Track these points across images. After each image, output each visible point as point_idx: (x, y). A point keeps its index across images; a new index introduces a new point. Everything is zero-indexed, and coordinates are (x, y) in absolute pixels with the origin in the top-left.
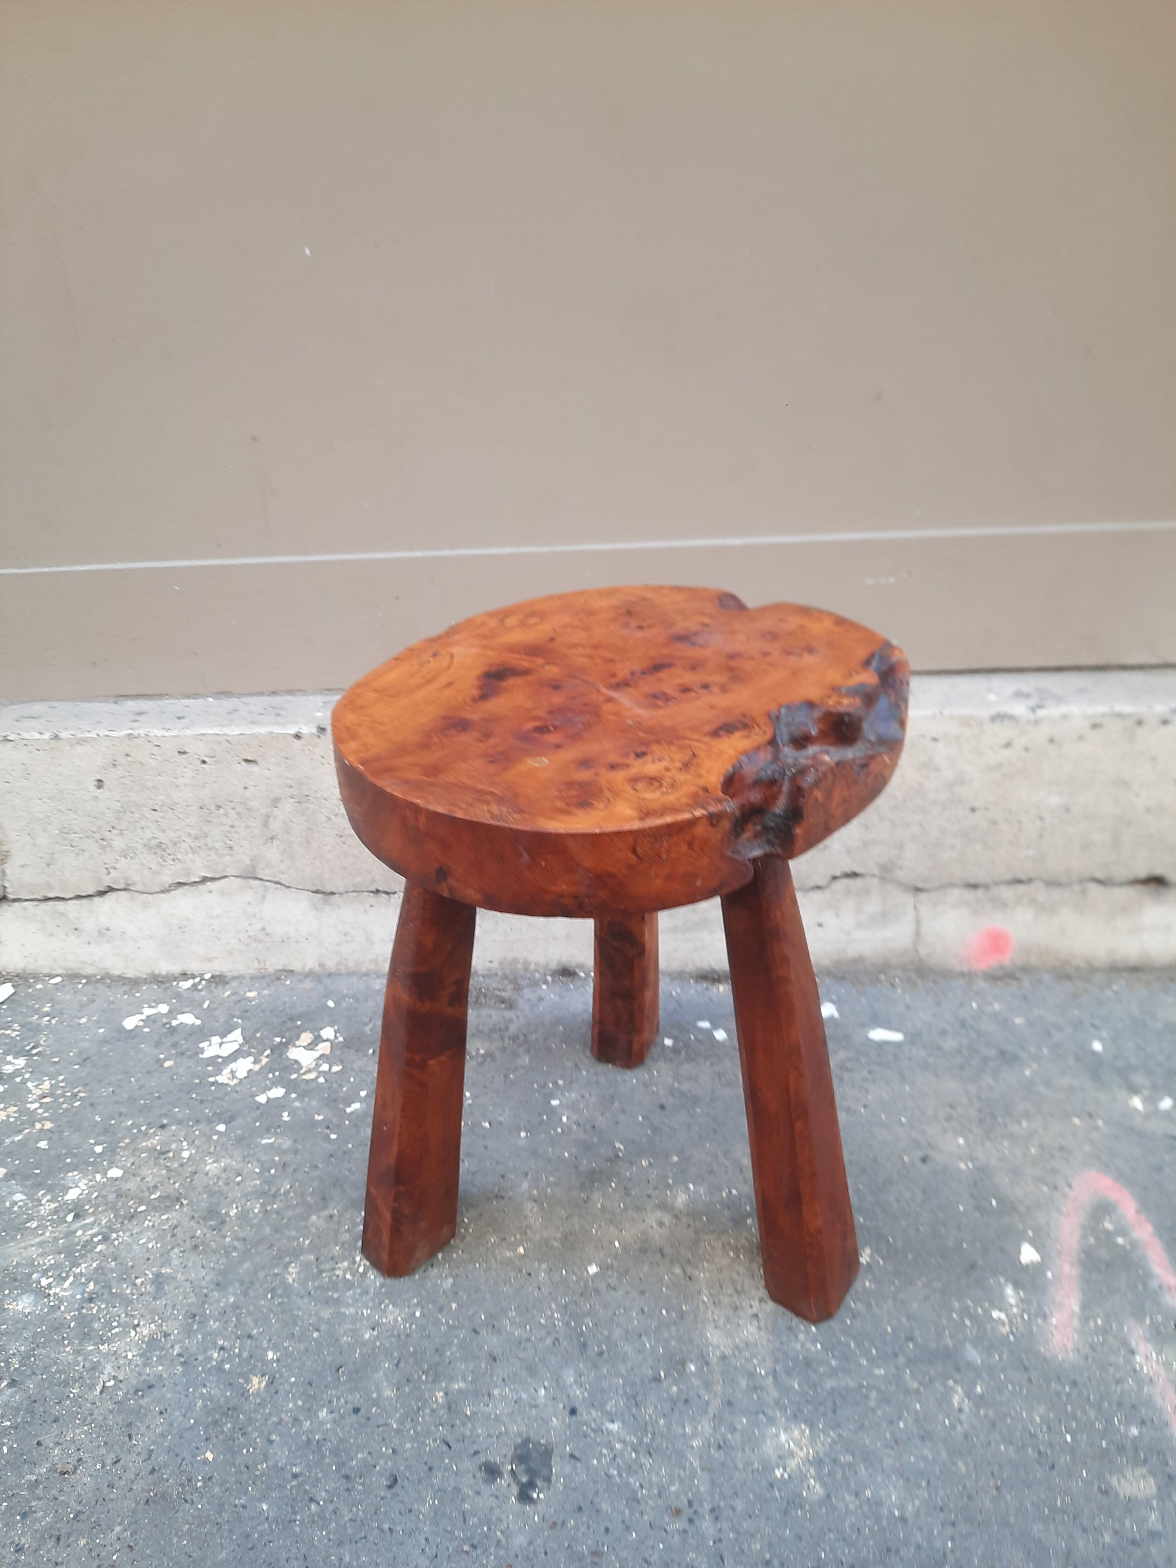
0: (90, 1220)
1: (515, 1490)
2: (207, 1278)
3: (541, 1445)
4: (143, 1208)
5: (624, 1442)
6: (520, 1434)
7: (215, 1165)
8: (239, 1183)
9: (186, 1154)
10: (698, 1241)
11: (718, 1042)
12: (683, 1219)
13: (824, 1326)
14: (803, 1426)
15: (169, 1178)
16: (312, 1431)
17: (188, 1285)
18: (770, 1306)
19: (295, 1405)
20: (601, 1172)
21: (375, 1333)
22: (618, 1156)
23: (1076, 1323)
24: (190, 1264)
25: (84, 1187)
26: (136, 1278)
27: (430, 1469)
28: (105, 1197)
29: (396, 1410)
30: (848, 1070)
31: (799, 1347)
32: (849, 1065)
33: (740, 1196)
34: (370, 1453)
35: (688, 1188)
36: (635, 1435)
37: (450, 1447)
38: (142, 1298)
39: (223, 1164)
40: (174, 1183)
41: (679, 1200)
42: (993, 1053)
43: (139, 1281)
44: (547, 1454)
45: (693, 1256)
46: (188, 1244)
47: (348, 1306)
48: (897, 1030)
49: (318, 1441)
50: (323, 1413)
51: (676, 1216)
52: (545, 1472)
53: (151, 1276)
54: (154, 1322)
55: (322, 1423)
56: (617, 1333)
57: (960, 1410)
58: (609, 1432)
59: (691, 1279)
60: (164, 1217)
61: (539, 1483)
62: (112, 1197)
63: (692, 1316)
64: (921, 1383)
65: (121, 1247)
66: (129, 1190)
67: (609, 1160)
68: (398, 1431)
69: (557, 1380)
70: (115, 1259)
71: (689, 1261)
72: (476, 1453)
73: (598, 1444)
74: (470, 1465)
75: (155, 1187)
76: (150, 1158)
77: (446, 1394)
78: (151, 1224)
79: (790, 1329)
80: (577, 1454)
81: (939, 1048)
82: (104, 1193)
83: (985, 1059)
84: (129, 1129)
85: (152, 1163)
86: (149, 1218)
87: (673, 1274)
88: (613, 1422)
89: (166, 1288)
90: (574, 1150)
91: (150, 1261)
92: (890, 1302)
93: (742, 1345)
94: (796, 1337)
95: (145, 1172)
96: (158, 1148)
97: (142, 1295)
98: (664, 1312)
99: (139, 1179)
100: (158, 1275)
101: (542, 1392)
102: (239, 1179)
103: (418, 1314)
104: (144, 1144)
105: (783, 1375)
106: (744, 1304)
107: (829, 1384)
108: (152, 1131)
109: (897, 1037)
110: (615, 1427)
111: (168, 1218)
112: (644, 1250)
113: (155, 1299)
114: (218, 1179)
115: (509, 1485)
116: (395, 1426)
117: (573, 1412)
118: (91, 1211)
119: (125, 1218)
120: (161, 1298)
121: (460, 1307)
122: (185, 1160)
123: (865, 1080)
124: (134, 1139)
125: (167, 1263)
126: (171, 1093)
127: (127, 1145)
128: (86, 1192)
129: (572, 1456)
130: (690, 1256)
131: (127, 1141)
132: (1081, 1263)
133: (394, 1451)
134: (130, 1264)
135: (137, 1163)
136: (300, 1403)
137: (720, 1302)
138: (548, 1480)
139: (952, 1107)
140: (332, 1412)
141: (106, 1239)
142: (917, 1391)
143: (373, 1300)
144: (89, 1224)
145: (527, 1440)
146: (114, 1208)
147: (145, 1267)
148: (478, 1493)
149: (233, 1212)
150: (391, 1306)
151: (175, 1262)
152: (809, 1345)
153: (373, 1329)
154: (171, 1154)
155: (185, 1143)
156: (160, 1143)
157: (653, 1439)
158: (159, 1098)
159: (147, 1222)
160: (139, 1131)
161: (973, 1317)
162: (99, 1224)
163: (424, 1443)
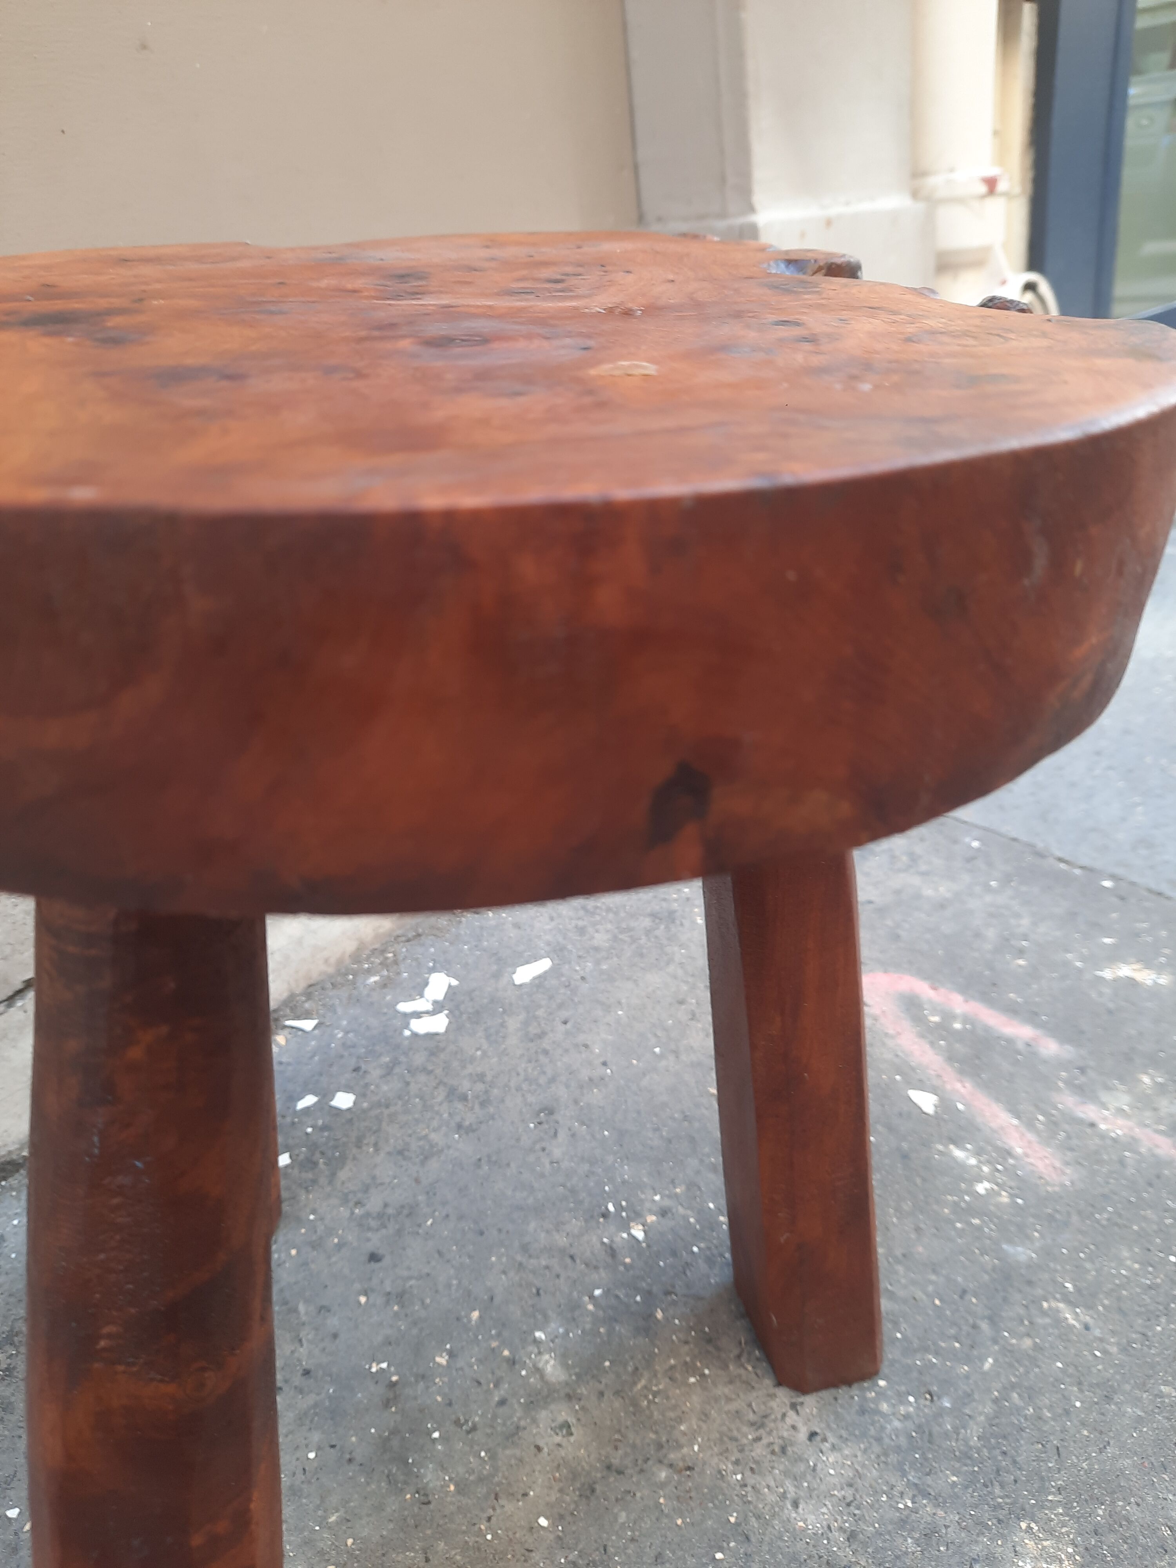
10: (635, 1403)
11: (349, 1110)
12: (583, 1390)
13: (885, 1369)
14: (1023, 1525)
18: (810, 1403)
20: (394, 1432)
22: (393, 1385)
23: (1030, 1136)
30: (541, 1035)
31: (897, 1424)
32: (533, 1030)
33: (607, 1293)
35: (536, 1341)
41: (549, 1369)
42: (647, 922)
45: (656, 1432)
48: (536, 958)
51: (569, 1397)
57: (1087, 1327)
59: (689, 1468)
63: (753, 1522)
64: (1028, 1335)
67: (387, 1404)
71: (660, 1446)
79: (862, 1411)
81: (597, 949)
83: (648, 932)
87: (663, 1485)
90: (316, 1437)
92: (900, 1269)
93: (849, 1493)
94: (878, 1412)
98: (719, 1556)
105: (929, 1480)
106: (785, 1434)
107: (973, 1434)
109: (544, 965)
112: (589, 1491)
123: (567, 1033)
130: (653, 1436)
132: (961, 1072)
137: (757, 1462)
139: (681, 1002)
142: (1036, 1347)
152: (902, 1410)
161: (971, 1211)
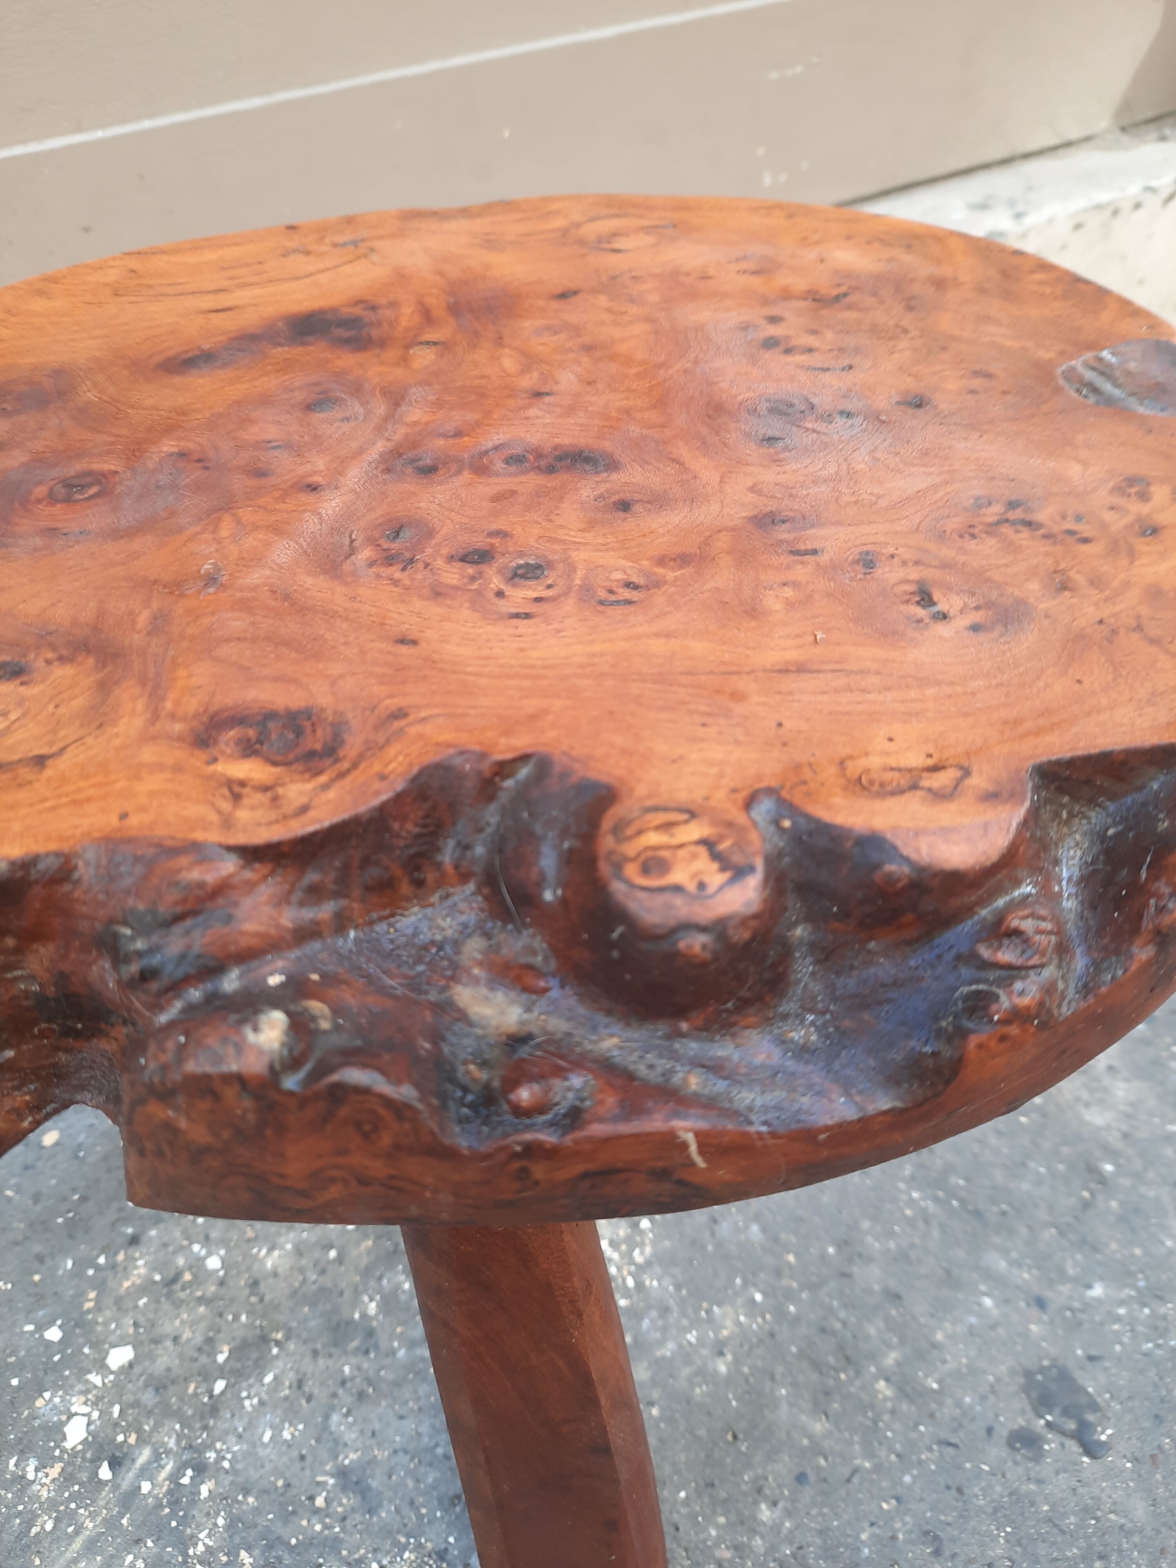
0: (145, 1455)
1: (1073, 1446)
2: (424, 1429)
3: (1049, 1368)
4: (219, 1386)
5: (1122, 1303)
6: (1012, 1372)
7: (276, 1253)
8: (340, 1260)
9: (214, 1263)
15: (221, 1315)
16: (772, 1549)
17: (403, 1458)
19: (718, 1527)
21: (729, 1357)
24: (377, 1426)
25: (86, 1409)
26: (311, 1498)
27: (960, 1490)
28: (136, 1404)
29: (850, 1443)
34: (872, 1524)
36: (1126, 1286)
37: (955, 1446)
38: (349, 1523)
39: (289, 1246)
40: (236, 1318)
43: (320, 1502)
44: (1064, 1376)
46: (346, 1398)
47: (661, 1343)
49: (794, 1555)
50: (765, 1513)
52: (1084, 1401)
53: (331, 1481)
54: (404, 1548)
55: (776, 1528)
56: (999, 1177)
58: (1098, 1300)
60: (269, 1378)
61: (1090, 1417)
62: (149, 1398)
65: (239, 1466)
66: (169, 1370)
68: (877, 1468)
69: (988, 1275)
70: (246, 1492)
72: (989, 1431)
73: (1102, 1324)
74: (997, 1451)
75: (209, 1341)
76: (157, 1301)
77: (887, 1380)
78: (255, 1401)
80: (1094, 1353)
82: (129, 1398)
84: (78, 1272)
85: (166, 1306)
86: (244, 1394)
88: (1089, 1287)
89: (374, 1484)
91: (309, 1459)
93: (1129, 1110)
95: (169, 1326)
96: (158, 1278)
97: (344, 1519)
99: (169, 1343)
100: (342, 1474)
101: (988, 1302)
102: (333, 1254)
103: (758, 1297)
104: (126, 1284)
108: (121, 1257)
110: (1097, 1291)
111: (276, 1378)
113: (371, 1511)
114: (302, 1270)
115: (1063, 1445)
116: (867, 1465)
117: (1041, 1303)
118: (132, 1440)
119: (202, 1418)
120: (380, 1505)
121: (797, 1255)
122: (221, 1273)
124: (100, 1285)
125: (337, 1446)
126: (97, 1181)
127: (97, 1300)
128: (95, 1415)
129: (1091, 1358)
131: (92, 1295)
133: (898, 1499)
134: (280, 1483)
135: (142, 1320)
136: (722, 1520)
138: (1094, 1406)
140: (775, 1504)
141: (201, 1470)
143: (684, 1314)
144: (149, 1463)
145: (1028, 1374)
146: (168, 1412)
147: (308, 1472)
148: (1040, 1482)
149: (372, 1309)
150: (716, 1309)
151: (350, 1436)
153: (721, 1354)
154: (187, 1277)
155: (196, 1248)
156: (153, 1267)
157: (1147, 1278)
158: (84, 1199)
159: (247, 1403)
160: (98, 1268)
162: (168, 1452)
163: (920, 1462)
